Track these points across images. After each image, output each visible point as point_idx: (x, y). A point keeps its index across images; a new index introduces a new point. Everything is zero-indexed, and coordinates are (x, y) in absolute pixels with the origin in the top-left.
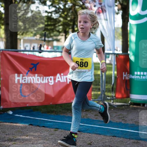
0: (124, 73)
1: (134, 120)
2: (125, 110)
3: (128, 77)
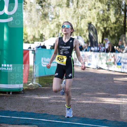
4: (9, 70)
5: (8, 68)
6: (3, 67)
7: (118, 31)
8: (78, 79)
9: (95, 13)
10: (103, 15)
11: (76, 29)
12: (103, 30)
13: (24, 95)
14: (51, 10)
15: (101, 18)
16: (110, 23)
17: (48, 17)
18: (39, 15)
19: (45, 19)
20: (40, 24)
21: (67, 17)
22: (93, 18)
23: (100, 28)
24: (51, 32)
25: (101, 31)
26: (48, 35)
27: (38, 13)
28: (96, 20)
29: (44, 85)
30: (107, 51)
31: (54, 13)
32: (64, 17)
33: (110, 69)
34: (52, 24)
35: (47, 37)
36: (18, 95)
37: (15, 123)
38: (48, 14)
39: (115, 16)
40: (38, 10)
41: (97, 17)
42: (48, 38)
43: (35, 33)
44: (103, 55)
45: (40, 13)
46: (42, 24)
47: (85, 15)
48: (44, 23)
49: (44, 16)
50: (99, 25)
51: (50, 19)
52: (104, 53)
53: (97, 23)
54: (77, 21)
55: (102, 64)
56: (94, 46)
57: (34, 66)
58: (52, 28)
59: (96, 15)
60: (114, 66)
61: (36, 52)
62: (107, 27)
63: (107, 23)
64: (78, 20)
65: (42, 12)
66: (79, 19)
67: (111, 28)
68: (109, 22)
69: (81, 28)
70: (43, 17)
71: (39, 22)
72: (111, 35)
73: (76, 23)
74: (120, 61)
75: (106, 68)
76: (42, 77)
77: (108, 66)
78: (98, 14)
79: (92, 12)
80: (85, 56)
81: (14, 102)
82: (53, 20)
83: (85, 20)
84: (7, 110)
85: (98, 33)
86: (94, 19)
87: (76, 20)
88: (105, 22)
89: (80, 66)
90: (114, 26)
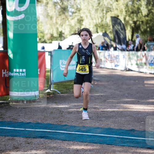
0: (3, 70)
1: (12, 117)
2: (4, 108)
3: (7, 74)
4: (22, 76)
5: (20, 73)
6: (16, 72)
7: (151, 25)
8: (103, 83)
9: (123, 5)
10: (133, 7)
11: (101, 24)
12: (133, 25)
14: (71, 3)
15: (131, 10)
16: (141, 16)
17: (68, 11)
18: (57, 9)
19: (64, 13)
20: (59, 20)
21: (89, 10)
22: (120, 11)
23: (129, 23)
24: (72, 29)
25: (131, 25)
26: (68, 33)
27: (56, 7)
28: (124, 13)
29: (64, 91)
31: (75, 6)
32: (86, 10)
33: (142, 70)
34: (73, 19)
35: (67, 35)
37: (29, 136)
38: (67, 7)
39: (147, 7)
40: (55, 4)
41: (125, 9)
42: (68, 36)
43: (53, 31)
44: (133, 54)
45: (57, 7)
46: (61, 20)
47: (111, 7)
48: (63, 19)
49: (62, 10)
50: (127, 18)
51: (70, 14)
52: (133, 52)
53: (126, 16)
54: (101, 15)
55: (132, 64)
57: (51, 70)
58: (73, 24)
59: (124, 7)
60: (145, 67)
61: (53, 54)
62: (137, 21)
63: (137, 16)
64: (103, 13)
65: (60, 6)
66: (105, 12)
67: (142, 22)
68: (140, 15)
69: (107, 23)
70: (62, 11)
71: (57, 17)
72: (142, 30)
73: (101, 17)
74: (152, 61)
76: (62, 82)
77: (138, 67)
78: (127, 5)
79: (119, 4)
80: (112, 57)
81: (29, 112)
82: (74, 14)
83: (111, 14)
84: (21, 121)
85: (126, 28)
86: (122, 12)
87: (100, 13)
88: (135, 15)
89: (106, 68)
90: (145, 19)
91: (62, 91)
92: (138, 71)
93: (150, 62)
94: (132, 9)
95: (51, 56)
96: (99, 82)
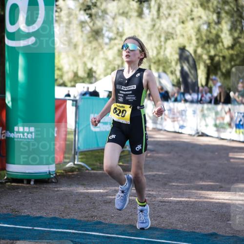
1: (11, 206)
3: (3, 135)
7: (237, 62)
8: (160, 155)
9: (193, 28)
10: (208, 33)
11: (156, 59)
12: (208, 62)
13: (58, 186)
14: (107, 23)
15: (205, 38)
16: (222, 47)
17: (103, 36)
18: (86, 32)
19: (97, 40)
20: (88, 49)
22: (188, 39)
23: (202, 58)
24: (109, 65)
25: (205, 62)
26: (102, 71)
27: (84, 29)
28: (194, 42)
29: (96, 166)
30: (217, 101)
31: (114, 29)
33: (223, 136)
34: (110, 49)
35: (100, 75)
36: (45, 186)
38: (102, 30)
39: (231, 34)
40: (82, 24)
41: (196, 35)
42: (102, 77)
43: (77, 68)
44: (208, 109)
45: (86, 29)
46: (91, 49)
47: (173, 31)
48: (95, 48)
49: (94, 33)
50: (199, 51)
51: (107, 40)
52: (210, 106)
53: (197, 47)
54: (157, 44)
55: (207, 126)
56: (191, 91)
57: (75, 131)
58: (111, 58)
59: (195, 32)
60: (229, 130)
61: (80, 104)
62: (215, 55)
63: (215, 47)
64: (161, 42)
65: (90, 27)
66: (163, 39)
67: (224, 57)
68: (219, 46)
69: (167, 57)
70: (92, 36)
71: (85, 46)
72: (224, 70)
73: (156, 48)
74: (241, 120)
75: (215, 134)
76: (92, 151)
77: (218, 131)
78: (199, 30)
79: (186, 27)
80: (174, 112)
81: (39, 199)
82: (113, 42)
83: (173, 43)
84: (25, 214)
85: (198, 67)
86: (191, 40)
87: (155, 41)
88: (212, 46)
89: (165, 130)
90: (229, 53)
91: (93, 165)
92: (216, 136)
93: (238, 123)
94: (207, 36)
95: (77, 107)
96: (154, 152)
